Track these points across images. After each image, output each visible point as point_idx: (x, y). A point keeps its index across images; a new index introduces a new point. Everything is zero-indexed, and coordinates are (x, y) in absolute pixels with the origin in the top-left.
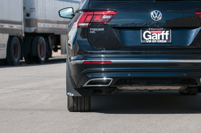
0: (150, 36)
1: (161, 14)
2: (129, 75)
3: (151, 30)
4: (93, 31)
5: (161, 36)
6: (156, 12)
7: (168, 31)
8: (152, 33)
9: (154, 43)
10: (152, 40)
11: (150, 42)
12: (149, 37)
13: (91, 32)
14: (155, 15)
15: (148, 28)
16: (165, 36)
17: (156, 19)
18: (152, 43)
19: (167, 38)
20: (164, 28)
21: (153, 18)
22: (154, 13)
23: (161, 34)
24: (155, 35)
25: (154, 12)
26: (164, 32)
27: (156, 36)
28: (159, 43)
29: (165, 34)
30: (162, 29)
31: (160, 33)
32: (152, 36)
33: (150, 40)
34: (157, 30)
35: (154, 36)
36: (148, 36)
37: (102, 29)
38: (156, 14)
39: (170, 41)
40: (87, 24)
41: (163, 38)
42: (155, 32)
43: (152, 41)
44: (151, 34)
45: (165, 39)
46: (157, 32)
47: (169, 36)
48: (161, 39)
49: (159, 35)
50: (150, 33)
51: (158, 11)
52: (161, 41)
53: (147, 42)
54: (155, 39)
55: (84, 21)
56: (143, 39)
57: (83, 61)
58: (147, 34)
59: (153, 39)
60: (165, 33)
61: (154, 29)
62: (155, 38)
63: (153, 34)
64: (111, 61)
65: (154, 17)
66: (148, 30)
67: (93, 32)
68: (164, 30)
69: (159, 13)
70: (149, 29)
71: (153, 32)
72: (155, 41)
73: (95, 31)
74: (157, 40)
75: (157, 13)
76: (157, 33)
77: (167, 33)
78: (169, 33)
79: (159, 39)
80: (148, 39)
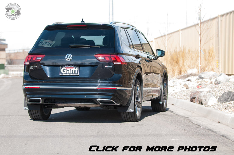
1: (71, 56)
2: (51, 96)
5: (73, 71)
7: (77, 68)
8: (67, 69)
9: (68, 76)
11: (65, 75)
12: (65, 72)
13: (30, 68)
16: (75, 71)
19: (76, 73)
22: (67, 56)
23: (73, 70)
24: (69, 70)
25: (68, 55)
26: (75, 68)
27: (69, 71)
28: (71, 76)
29: (75, 70)
30: (74, 66)
32: (67, 71)
34: (70, 67)
35: (68, 71)
36: (65, 71)
37: (36, 66)
39: (78, 75)
40: (29, 63)
41: (74, 72)
44: (66, 70)
47: (77, 71)
48: (72, 73)
49: (72, 70)
53: (63, 75)
55: (27, 61)
56: (61, 73)
57: (25, 87)
58: (64, 69)
59: (67, 73)
60: (75, 69)
61: (68, 66)
62: (68, 72)
70: (65, 66)
71: (68, 68)
73: (33, 68)
76: (70, 69)
77: (76, 69)
78: (78, 69)
79: (71, 73)
80: (64, 73)
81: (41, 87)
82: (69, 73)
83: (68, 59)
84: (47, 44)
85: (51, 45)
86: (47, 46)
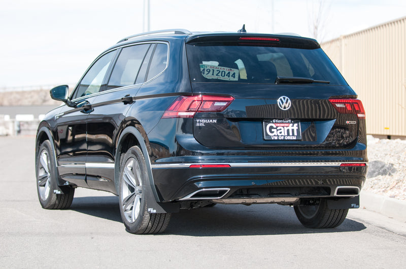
0: (275, 130)
1: (289, 101)
2: (253, 183)
3: (276, 123)
4: (201, 122)
5: (288, 131)
6: (284, 98)
7: (296, 125)
8: (277, 127)
9: (281, 140)
10: (278, 136)
11: (276, 138)
12: (273, 132)
13: (198, 125)
14: (283, 103)
15: (272, 119)
16: (293, 130)
18: (278, 140)
19: (296, 134)
20: (292, 119)
21: (280, 106)
22: (281, 99)
23: (288, 128)
24: (280, 129)
25: (282, 97)
26: (291, 125)
27: (282, 131)
28: (288, 140)
29: (293, 128)
30: (290, 121)
31: (287, 127)
32: (277, 130)
33: (275, 135)
34: (283, 123)
35: (280, 131)
36: (273, 130)
37: (214, 120)
38: (285, 101)
39: (301, 138)
40: (192, 114)
41: (291, 134)
42: (281, 125)
43: (278, 138)
44: (276, 128)
45: (293, 135)
46: (283, 125)
47: (298, 130)
48: (288, 135)
49: (286, 129)
50: (275, 126)
51: (286, 98)
52: (289, 138)
53: (273, 139)
54: (281, 135)
55: (188, 109)
56: (267, 134)
57: (190, 164)
58: (271, 128)
59: (279, 134)
60: (293, 126)
61: (279, 121)
62: (281, 133)
63: (278, 128)
64: (230, 164)
65: (281, 104)
66: (273, 123)
67: (201, 125)
68: (291, 123)
69: (287, 100)
70: (274, 121)
71: (278, 125)
72: (282, 138)
74: (284, 136)
75: (286, 99)
76: (283, 127)
77: (295, 127)
78: (298, 126)
79: (286, 134)
80: (273, 134)
81: (233, 165)
82: (283, 134)
83: (283, 106)
84: (223, 75)
85: (234, 77)
86: (226, 78)
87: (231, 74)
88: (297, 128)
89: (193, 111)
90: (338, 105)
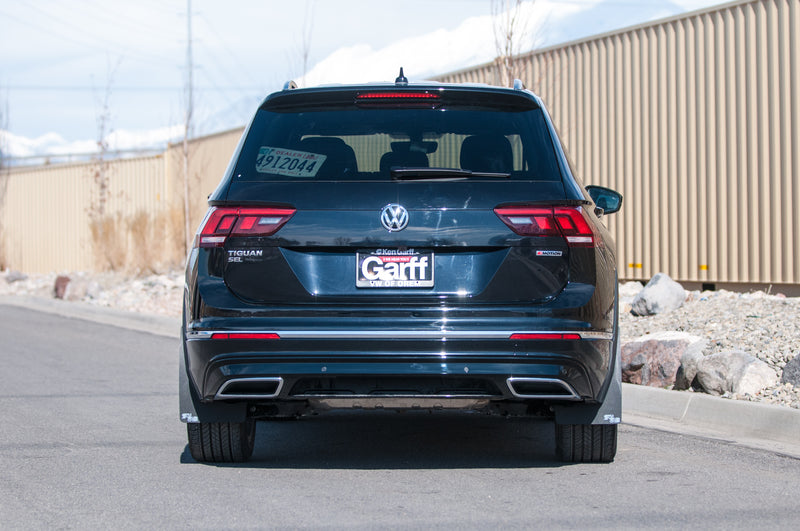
0: (380, 269)
1: (405, 213)
2: (324, 369)
3: (382, 255)
4: (236, 256)
5: (407, 270)
6: (395, 208)
7: (426, 258)
8: (385, 263)
9: (390, 288)
10: (384, 280)
11: (379, 284)
12: (376, 273)
13: (230, 259)
14: (391, 217)
15: (374, 249)
16: (417, 270)
17: (395, 226)
18: (383, 288)
19: (422, 276)
20: (416, 249)
21: (386, 223)
22: (388, 211)
23: (407, 265)
24: (392, 268)
25: (390, 207)
26: (416, 258)
27: (395, 270)
28: (403, 288)
29: (417, 265)
30: (412, 251)
31: (405, 262)
32: (385, 269)
33: (378, 279)
34: (397, 256)
35: (391, 271)
36: (375, 269)
37: (258, 252)
38: (395, 215)
39: (431, 284)
40: (222, 239)
41: (413, 275)
42: (394, 259)
43: (383, 284)
44: (383, 266)
45: (417, 277)
46: (398, 259)
47: (428, 269)
48: (408, 278)
49: (403, 267)
50: (380, 262)
51: (400, 207)
52: (406, 284)
53: (372, 285)
54: (391, 278)
55: (215, 232)
56: (362, 277)
57: (211, 333)
58: (372, 265)
59: (388, 277)
60: (418, 261)
61: (389, 253)
62: (391, 274)
63: (387, 266)
64: (279, 333)
65: (388, 221)
66: (376, 255)
67: (235, 260)
68: (415, 255)
69: (402, 211)
70: (378, 252)
71: (388, 259)
72: (392, 284)
73: (243, 258)
74: (397, 281)
75: (398, 210)
76: (398, 263)
77: (422, 263)
78: (429, 261)
79: (403, 277)
80: (375, 277)
81: (283, 333)
82: (395, 276)
83: (391, 223)
84: (292, 167)
85: (310, 171)
86: (295, 173)
87: (307, 165)
88: (426, 265)
89: (223, 235)
90: (515, 221)
